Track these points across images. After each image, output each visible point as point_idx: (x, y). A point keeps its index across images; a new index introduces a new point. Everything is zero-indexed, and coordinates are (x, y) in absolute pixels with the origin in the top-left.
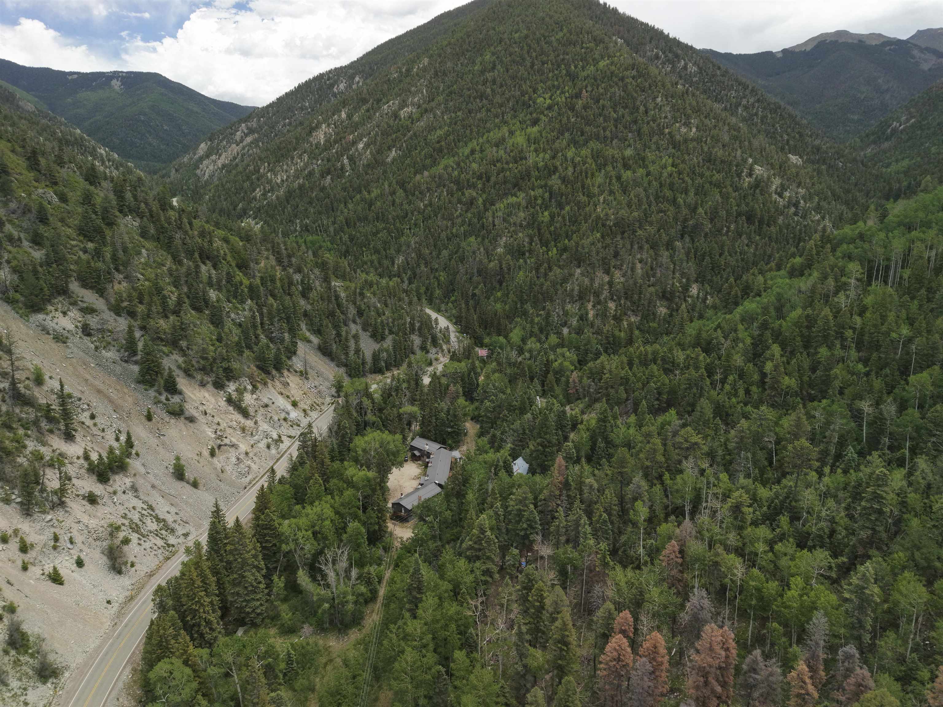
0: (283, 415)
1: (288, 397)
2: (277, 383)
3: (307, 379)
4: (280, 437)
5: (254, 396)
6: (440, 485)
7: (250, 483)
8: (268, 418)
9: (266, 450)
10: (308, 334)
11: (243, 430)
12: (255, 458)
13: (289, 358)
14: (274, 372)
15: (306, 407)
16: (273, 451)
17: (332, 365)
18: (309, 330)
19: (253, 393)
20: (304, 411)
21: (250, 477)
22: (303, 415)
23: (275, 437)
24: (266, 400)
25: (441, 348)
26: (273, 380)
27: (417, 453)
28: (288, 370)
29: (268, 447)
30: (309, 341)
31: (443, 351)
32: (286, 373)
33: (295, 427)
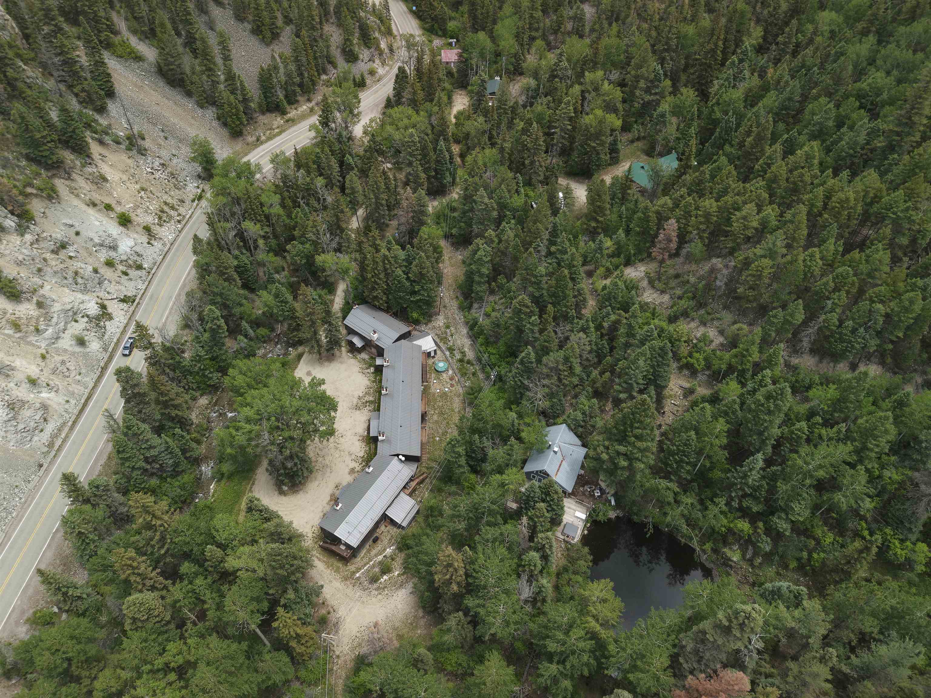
0: (103, 255)
1: (108, 207)
2: (81, 182)
3: (142, 152)
4: (103, 307)
5: (28, 237)
6: (409, 459)
7: (51, 445)
8: (70, 274)
9: (78, 349)
10: (134, 42)
11: (16, 326)
12: (56, 381)
13: (102, 110)
14: (68, 156)
15: (150, 219)
16: (94, 346)
17: (190, 104)
18: (134, 32)
19: (21, 230)
20: (147, 229)
21: (50, 428)
22: (144, 239)
23: (93, 309)
24: (59, 234)
25: (378, 48)
26: (69, 178)
27: (358, 343)
28: (101, 142)
29: (81, 342)
30: (138, 58)
31: (381, 53)
32: (95, 149)
33: (133, 273)
